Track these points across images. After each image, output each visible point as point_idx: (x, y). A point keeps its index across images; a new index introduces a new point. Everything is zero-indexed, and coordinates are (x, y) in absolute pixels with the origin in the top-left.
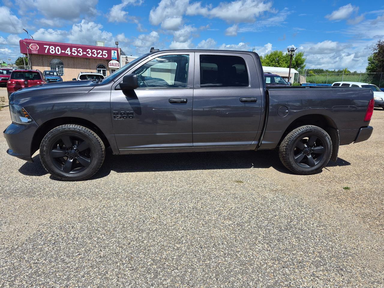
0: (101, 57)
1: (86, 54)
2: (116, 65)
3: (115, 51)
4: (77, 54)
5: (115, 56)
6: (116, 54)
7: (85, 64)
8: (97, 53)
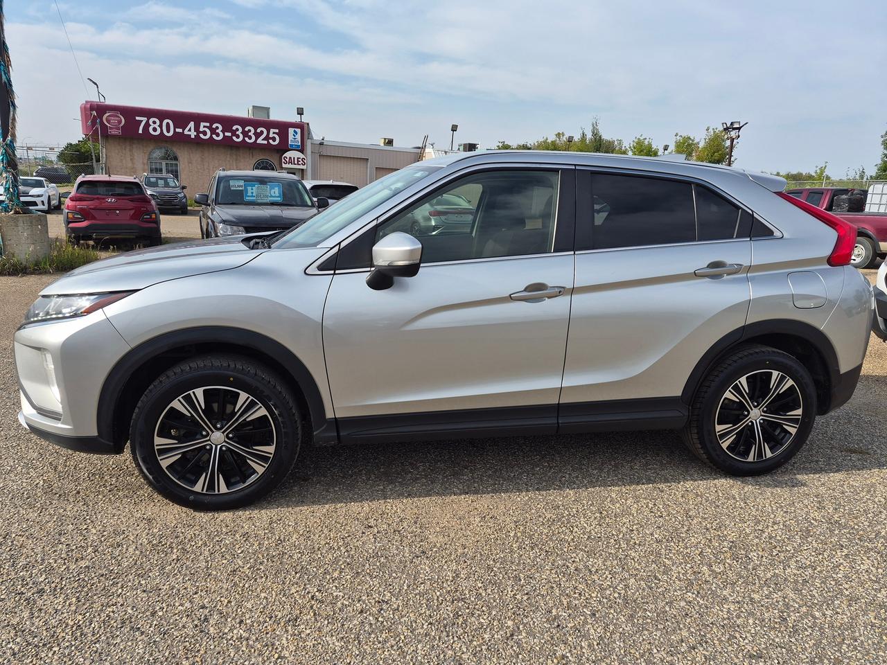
1: (231, 137)
2: (298, 161)
3: (296, 129)
4: (211, 136)
5: (298, 141)
6: (298, 137)
7: (228, 159)
8: (255, 134)
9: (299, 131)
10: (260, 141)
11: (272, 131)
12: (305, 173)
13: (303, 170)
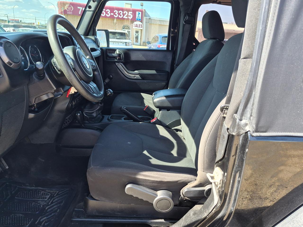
0: (127, 18)
1: (113, 15)
2: (139, 26)
3: (140, 12)
4: (106, 14)
5: (140, 17)
6: (140, 15)
7: (113, 25)
8: (123, 14)
9: (140, 13)
10: (124, 17)
11: (130, 13)
12: (142, 31)
13: (141, 30)
